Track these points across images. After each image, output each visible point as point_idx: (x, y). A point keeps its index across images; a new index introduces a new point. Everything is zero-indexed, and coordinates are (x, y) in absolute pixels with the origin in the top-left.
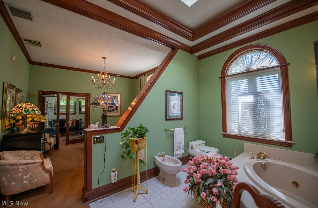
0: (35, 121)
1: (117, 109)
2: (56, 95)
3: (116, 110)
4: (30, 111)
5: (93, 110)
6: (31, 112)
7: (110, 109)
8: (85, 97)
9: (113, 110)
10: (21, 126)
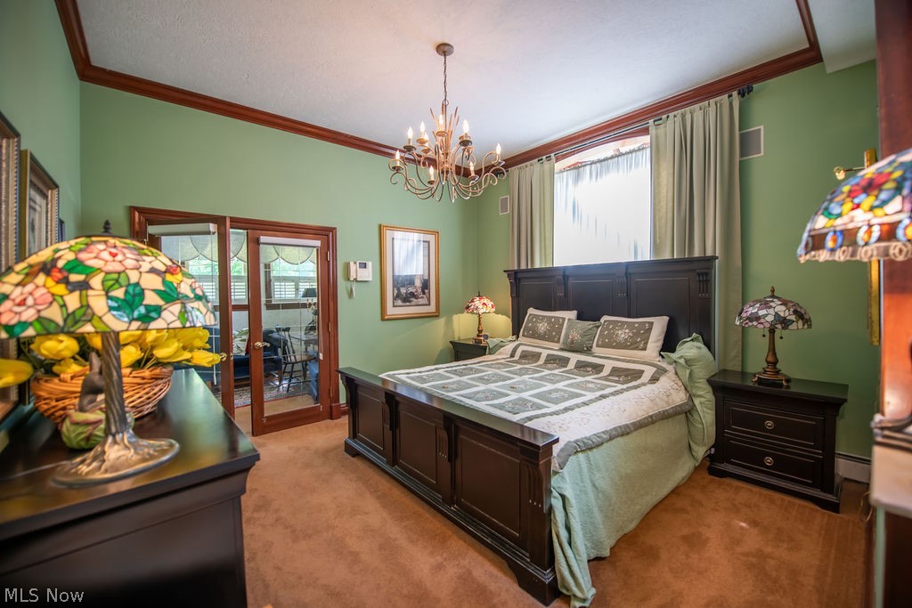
0: (159, 364)
1: (426, 291)
2: (212, 227)
3: (424, 293)
4: (152, 299)
5: (346, 296)
6: (159, 310)
7: (403, 291)
8: (318, 243)
9: (413, 295)
10: (82, 409)
